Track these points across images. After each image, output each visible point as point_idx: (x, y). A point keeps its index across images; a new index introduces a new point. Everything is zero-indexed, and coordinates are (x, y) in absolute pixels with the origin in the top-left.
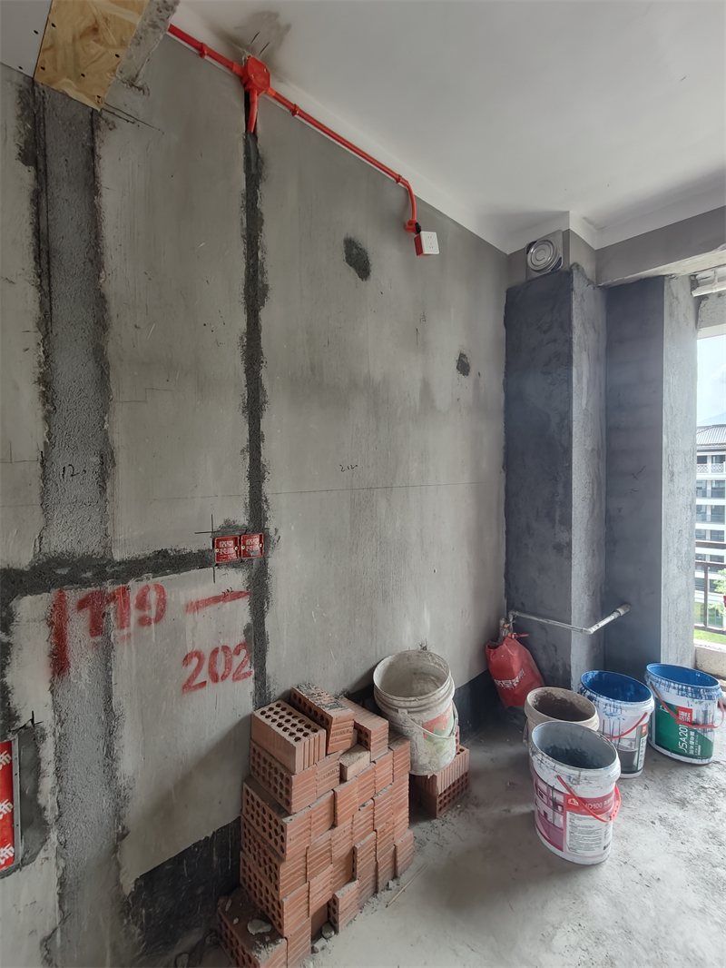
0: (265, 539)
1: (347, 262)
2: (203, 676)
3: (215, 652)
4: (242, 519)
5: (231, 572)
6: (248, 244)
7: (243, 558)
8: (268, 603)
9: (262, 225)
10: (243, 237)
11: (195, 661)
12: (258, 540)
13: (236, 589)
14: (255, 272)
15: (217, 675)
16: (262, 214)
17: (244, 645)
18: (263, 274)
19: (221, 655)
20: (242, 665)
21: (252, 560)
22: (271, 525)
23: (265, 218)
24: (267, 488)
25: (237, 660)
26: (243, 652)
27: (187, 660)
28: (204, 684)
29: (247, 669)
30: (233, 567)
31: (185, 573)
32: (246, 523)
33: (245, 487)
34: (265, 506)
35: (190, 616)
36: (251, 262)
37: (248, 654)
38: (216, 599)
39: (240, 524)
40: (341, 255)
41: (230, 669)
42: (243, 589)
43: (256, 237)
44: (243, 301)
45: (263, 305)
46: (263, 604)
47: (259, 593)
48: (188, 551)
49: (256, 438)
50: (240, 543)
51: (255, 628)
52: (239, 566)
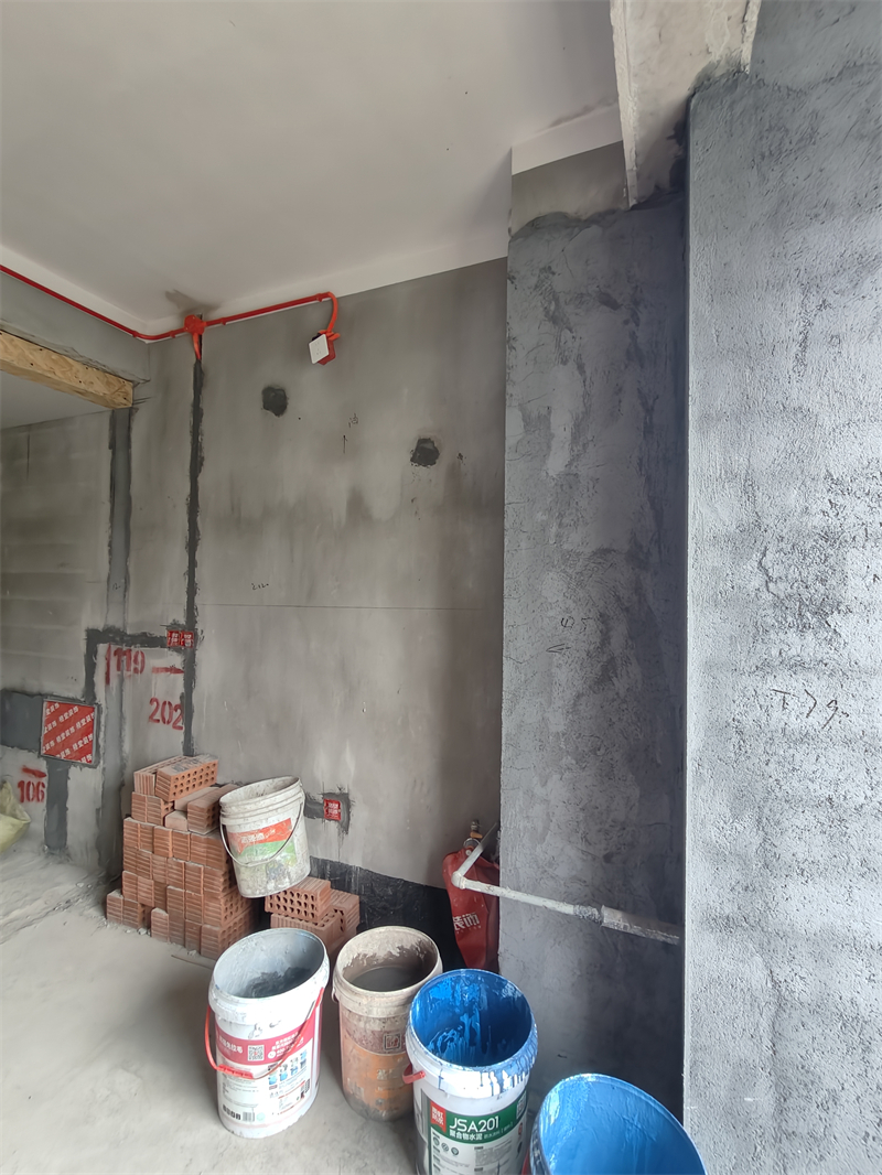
0: (195, 637)
1: (264, 408)
3: (165, 703)
4: (182, 621)
5: (175, 654)
7: (179, 647)
8: (195, 683)
9: (202, 417)
11: (155, 704)
12: (190, 636)
13: (177, 666)
14: (197, 451)
15: (165, 719)
16: (202, 410)
17: (180, 706)
18: (201, 450)
20: (177, 720)
21: (187, 649)
22: (199, 627)
23: (205, 411)
24: (198, 600)
25: (175, 715)
26: (179, 711)
27: (152, 701)
28: (158, 721)
29: (181, 724)
30: (176, 651)
31: (153, 649)
32: (185, 624)
33: (185, 598)
34: (196, 613)
35: (154, 675)
36: (195, 445)
37: (181, 714)
38: (167, 670)
41: (172, 719)
42: (181, 668)
44: (189, 474)
45: (201, 471)
47: (190, 674)
49: (192, 564)
50: (181, 637)
51: (187, 697)
52: (178, 651)
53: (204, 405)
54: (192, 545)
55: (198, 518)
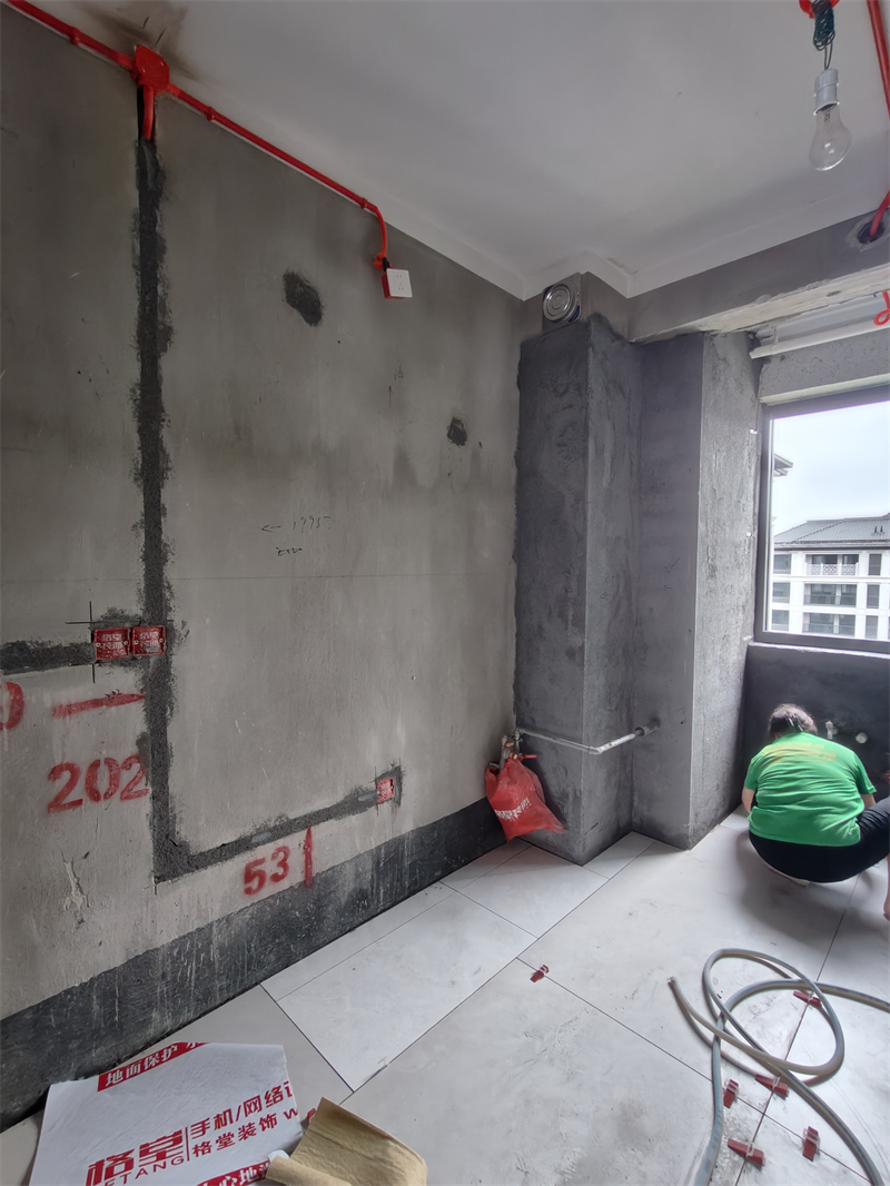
0: (167, 633)
1: (288, 302)
2: (78, 792)
3: (95, 765)
4: (134, 607)
5: (118, 671)
6: (142, 276)
7: (135, 654)
8: (172, 709)
9: (164, 252)
10: (134, 266)
11: (67, 775)
12: (157, 633)
13: (125, 691)
14: (153, 311)
15: (98, 792)
16: (163, 240)
17: (138, 758)
18: (164, 313)
19: (103, 769)
20: (135, 781)
21: (149, 657)
22: (176, 617)
23: (168, 245)
24: (171, 573)
25: (126, 777)
26: (136, 767)
28: (79, 802)
29: (141, 786)
30: (122, 665)
31: (50, 671)
32: (140, 613)
33: (138, 570)
34: (167, 594)
36: (148, 298)
37: (142, 769)
38: (96, 703)
39: (131, 614)
40: (279, 294)
41: (117, 786)
42: (136, 691)
43: (155, 266)
44: (136, 345)
45: (165, 351)
46: (165, 711)
47: (158, 696)
48: (56, 644)
49: (155, 510)
50: (131, 637)
51: (155, 736)
52: (129, 663)
53: (166, 229)
55: (162, 432)
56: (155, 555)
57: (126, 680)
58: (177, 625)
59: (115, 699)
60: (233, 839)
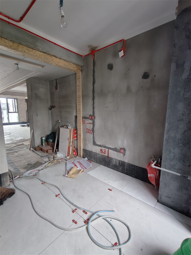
2: (88, 132)
4: (92, 114)
6: (93, 76)
8: (94, 126)
9: (95, 72)
17: (92, 130)
18: (95, 79)
19: (89, 130)
20: (92, 132)
22: (95, 115)
24: (95, 110)
27: (87, 129)
31: (87, 119)
33: (92, 110)
35: (87, 124)
38: (89, 123)
41: (90, 132)
43: (94, 74)
44: (92, 85)
45: (95, 84)
47: (93, 124)
48: (87, 117)
49: (94, 103)
50: (92, 117)
51: (93, 128)
52: (91, 120)
53: (95, 70)
54: (93, 99)
55: (95, 94)
56: (94, 108)
57: (91, 122)
58: (95, 116)
59: (90, 123)
60: (100, 145)
